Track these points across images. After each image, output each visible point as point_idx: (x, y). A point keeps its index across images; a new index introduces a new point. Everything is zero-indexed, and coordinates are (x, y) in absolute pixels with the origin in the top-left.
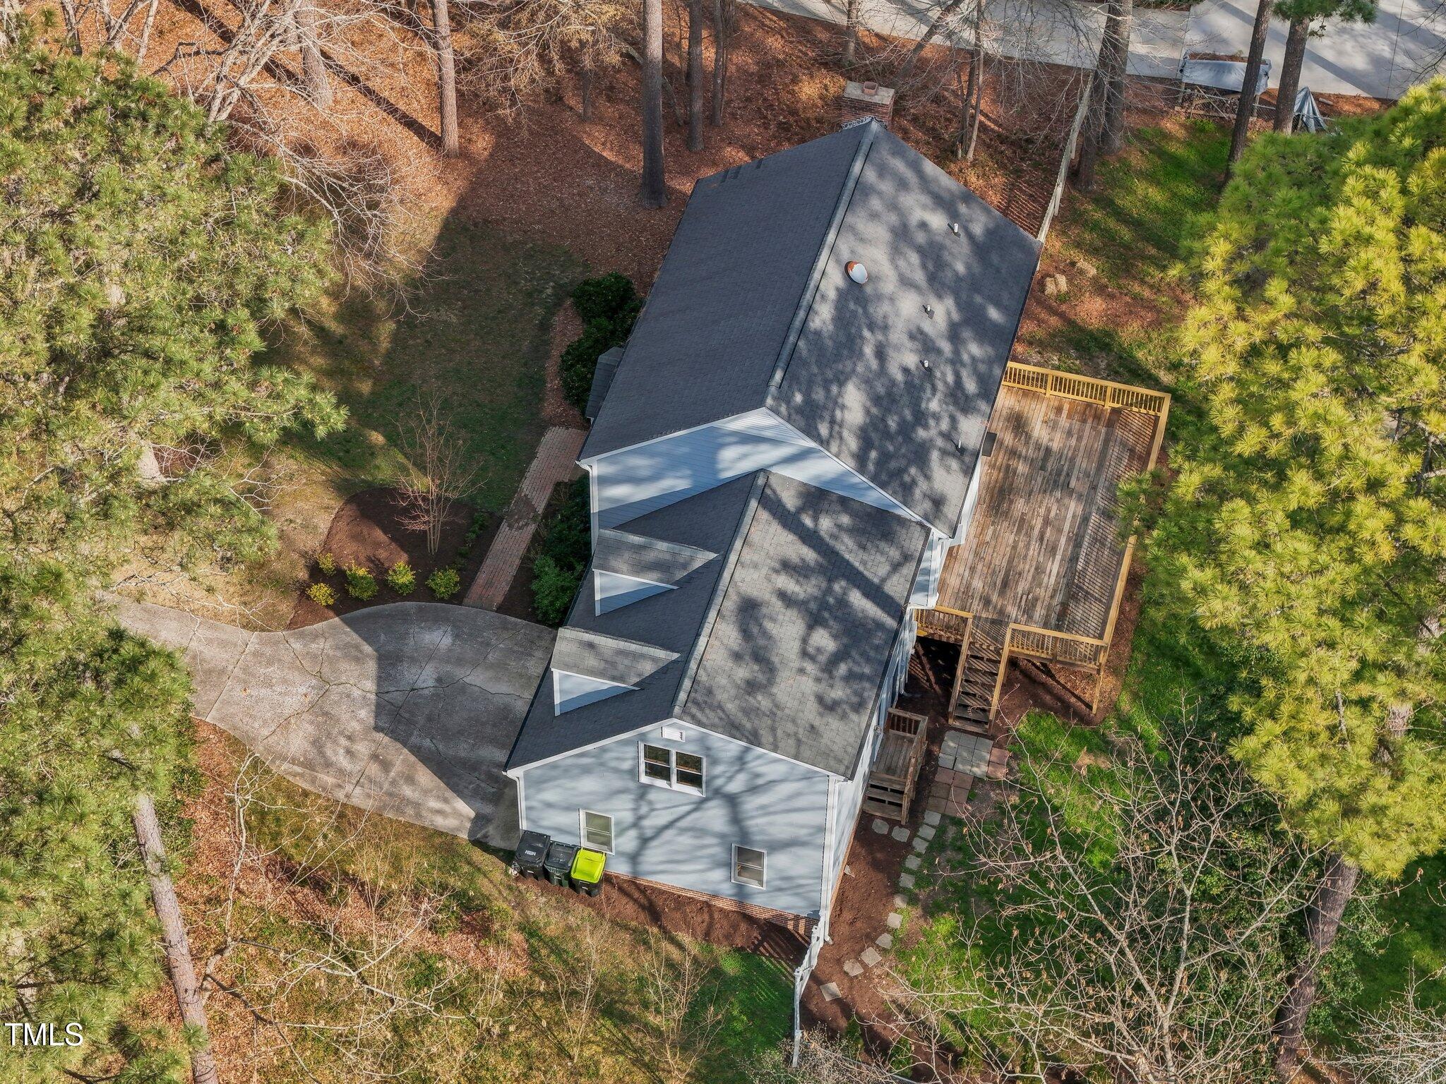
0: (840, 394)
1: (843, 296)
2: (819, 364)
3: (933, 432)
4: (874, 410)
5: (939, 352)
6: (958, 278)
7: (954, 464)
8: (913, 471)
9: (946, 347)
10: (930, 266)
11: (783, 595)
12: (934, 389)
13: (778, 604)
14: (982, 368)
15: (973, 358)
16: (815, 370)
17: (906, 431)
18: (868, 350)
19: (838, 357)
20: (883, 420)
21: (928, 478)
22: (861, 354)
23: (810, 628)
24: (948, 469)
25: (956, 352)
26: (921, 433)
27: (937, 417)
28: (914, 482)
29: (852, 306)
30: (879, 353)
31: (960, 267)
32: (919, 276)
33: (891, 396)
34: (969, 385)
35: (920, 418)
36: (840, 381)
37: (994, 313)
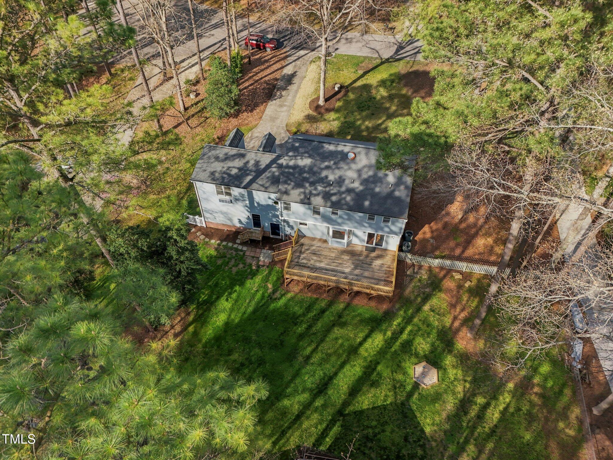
0: (306, 157)
1: (342, 152)
2: (312, 149)
3: (309, 188)
4: (306, 169)
5: (340, 186)
6: (373, 189)
7: (302, 197)
9: (343, 189)
10: (371, 179)
11: (248, 162)
12: (325, 187)
13: (245, 161)
14: (343, 202)
15: (345, 198)
16: (310, 148)
19: (319, 154)
20: (305, 172)
21: (293, 188)
22: (324, 162)
24: (299, 195)
26: (307, 185)
27: (316, 189)
28: (289, 184)
29: (339, 156)
30: (328, 167)
31: (377, 190)
32: (365, 176)
33: (314, 173)
34: (334, 198)
35: (312, 184)
36: (310, 156)
37: (367, 203)
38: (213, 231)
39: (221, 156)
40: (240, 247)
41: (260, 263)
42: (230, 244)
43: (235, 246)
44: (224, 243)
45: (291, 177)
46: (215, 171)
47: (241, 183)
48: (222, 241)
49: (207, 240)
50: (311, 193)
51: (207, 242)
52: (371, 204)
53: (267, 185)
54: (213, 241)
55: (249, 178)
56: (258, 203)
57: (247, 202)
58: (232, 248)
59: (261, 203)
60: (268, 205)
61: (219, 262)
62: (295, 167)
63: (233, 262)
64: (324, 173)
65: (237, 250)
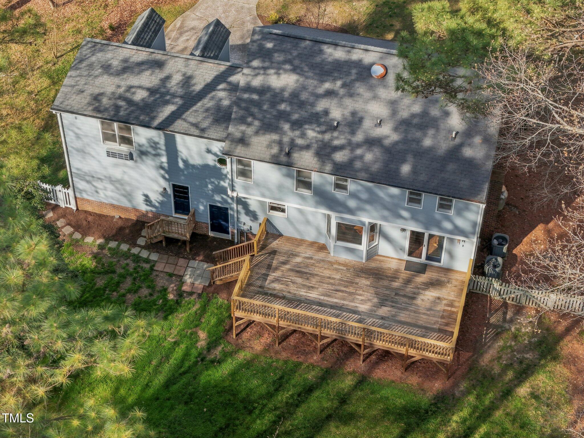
0: (286, 71)
1: (358, 64)
2: (299, 56)
3: (290, 134)
4: (286, 94)
5: (353, 133)
6: (418, 141)
7: (275, 150)
8: (257, 123)
9: (359, 137)
10: (415, 121)
11: (168, 78)
12: (323, 132)
13: (162, 75)
14: (358, 164)
15: (361, 157)
16: (295, 53)
17: (283, 116)
18: (327, 85)
19: (313, 67)
20: (283, 101)
21: (257, 133)
22: (322, 82)
23: (148, 89)
24: (269, 146)
25: (359, 145)
26: (286, 127)
27: (303, 135)
28: (249, 125)
29: (354, 71)
30: (330, 94)
31: (427, 142)
32: (404, 114)
33: (302, 104)
34: (340, 157)
35: (297, 125)
36: (295, 70)
37: (406, 169)
38: (90, 218)
39: (115, 63)
40: (145, 254)
41: (185, 288)
42: (124, 247)
43: (135, 251)
44: (113, 244)
45: (255, 110)
46: (102, 94)
47: (153, 118)
48: (108, 239)
49: (77, 236)
50: (293, 145)
51: (77, 241)
52: (415, 171)
53: (205, 124)
54: (89, 240)
55: (169, 109)
56: (185, 162)
57: (164, 159)
58: (127, 255)
59: (191, 162)
60: (206, 167)
61: (101, 282)
62: (263, 90)
63: (128, 283)
64: (321, 105)
65: (137, 259)
